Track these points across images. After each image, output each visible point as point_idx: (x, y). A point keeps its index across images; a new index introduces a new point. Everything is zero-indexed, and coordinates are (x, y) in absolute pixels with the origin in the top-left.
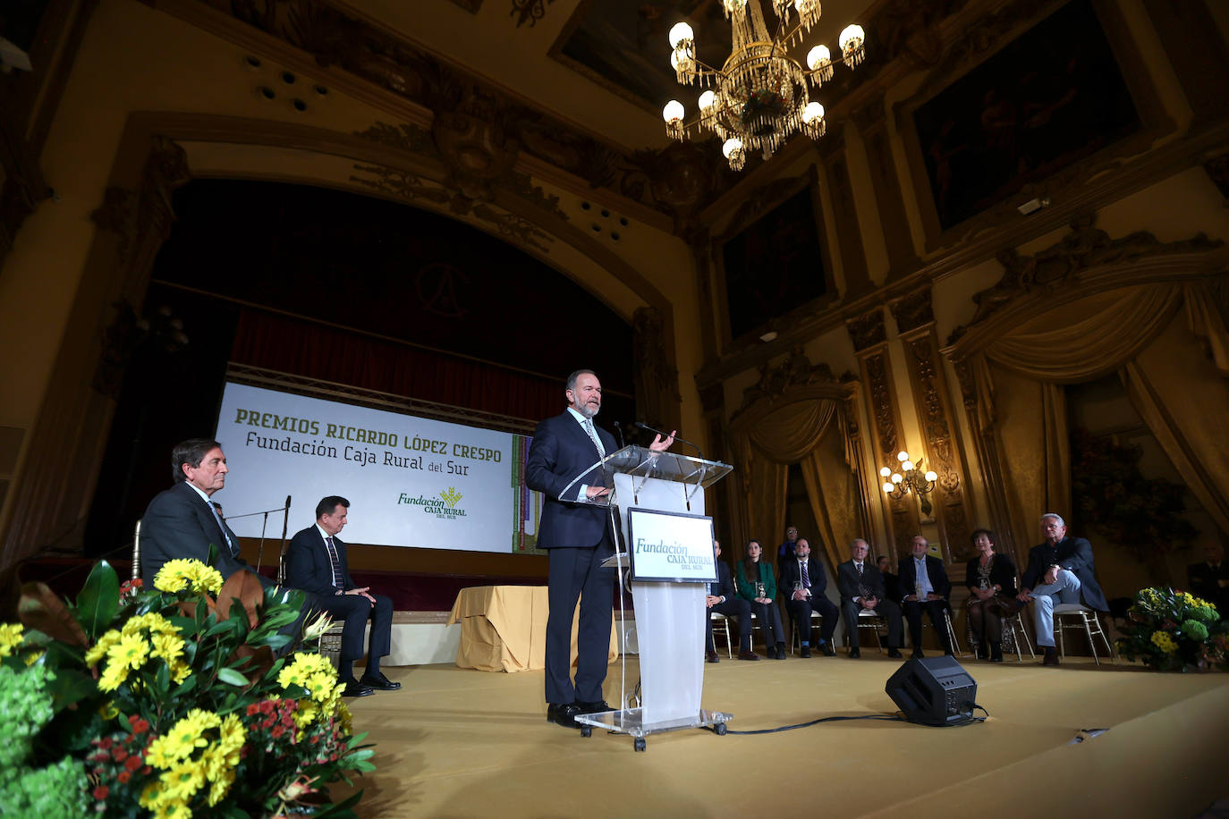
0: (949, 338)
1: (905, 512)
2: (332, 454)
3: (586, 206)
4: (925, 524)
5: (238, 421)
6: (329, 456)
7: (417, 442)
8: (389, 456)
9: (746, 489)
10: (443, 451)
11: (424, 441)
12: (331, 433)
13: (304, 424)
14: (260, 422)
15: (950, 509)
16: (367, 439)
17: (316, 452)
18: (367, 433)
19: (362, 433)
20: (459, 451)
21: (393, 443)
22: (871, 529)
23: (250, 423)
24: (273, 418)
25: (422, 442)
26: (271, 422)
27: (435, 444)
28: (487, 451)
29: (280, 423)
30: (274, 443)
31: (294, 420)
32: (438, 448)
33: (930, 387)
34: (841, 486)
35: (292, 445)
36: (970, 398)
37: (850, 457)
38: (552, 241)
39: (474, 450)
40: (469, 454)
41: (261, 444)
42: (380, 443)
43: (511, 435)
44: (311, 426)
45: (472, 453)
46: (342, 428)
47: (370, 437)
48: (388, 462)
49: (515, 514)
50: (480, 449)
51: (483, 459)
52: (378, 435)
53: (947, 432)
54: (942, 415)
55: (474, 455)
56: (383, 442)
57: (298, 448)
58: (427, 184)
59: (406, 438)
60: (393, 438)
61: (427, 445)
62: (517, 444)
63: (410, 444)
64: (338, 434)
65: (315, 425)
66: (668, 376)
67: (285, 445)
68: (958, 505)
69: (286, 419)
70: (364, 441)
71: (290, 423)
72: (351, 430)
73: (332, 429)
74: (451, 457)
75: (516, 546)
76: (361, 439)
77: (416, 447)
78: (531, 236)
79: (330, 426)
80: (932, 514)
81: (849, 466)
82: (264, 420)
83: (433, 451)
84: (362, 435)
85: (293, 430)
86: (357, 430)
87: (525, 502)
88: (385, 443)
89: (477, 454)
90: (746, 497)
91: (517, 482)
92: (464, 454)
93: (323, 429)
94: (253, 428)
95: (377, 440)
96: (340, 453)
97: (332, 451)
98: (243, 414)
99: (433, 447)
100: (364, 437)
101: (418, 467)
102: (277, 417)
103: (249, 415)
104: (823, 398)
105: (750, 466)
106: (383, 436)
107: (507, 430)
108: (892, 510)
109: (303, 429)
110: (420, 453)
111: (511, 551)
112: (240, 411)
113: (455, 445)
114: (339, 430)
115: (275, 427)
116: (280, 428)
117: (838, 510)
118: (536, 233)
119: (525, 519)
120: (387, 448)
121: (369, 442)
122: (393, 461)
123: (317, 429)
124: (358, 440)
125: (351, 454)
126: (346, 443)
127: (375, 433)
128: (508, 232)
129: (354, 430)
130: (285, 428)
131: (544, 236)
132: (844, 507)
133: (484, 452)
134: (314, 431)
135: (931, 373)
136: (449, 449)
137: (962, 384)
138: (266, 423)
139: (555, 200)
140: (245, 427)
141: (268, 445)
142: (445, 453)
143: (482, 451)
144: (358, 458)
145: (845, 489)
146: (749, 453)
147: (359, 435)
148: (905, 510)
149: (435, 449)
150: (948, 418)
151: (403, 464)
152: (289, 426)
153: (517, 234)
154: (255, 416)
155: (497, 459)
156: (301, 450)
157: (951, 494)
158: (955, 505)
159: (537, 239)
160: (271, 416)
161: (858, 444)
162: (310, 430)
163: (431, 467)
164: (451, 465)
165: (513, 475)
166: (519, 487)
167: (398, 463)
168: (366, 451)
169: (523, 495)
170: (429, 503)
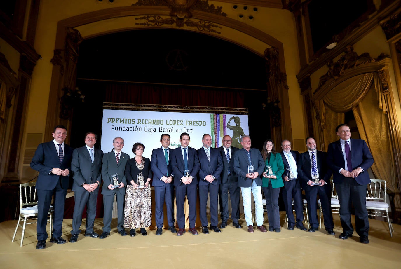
2: (140, 130)
3: (235, 7)
5: (108, 122)
7: (171, 122)
8: (161, 128)
9: (322, 127)
10: (182, 124)
11: (174, 121)
12: (139, 123)
13: (130, 120)
14: (115, 122)
16: (152, 123)
17: (134, 130)
18: (152, 121)
19: (150, 121)
20: (188, 123)
21: (162, 123)
22: (397, 146)
23: (112, 123)
24: (119, 120)
25: (173, 122)
26: (119, 121)
27: (178, 122)
28: (200, 122)
29: (122, 121)
30: (120, 128)
31: (126, 119)
32: (180, 123)
34: (376, 121)
35: (126, 128)
37: (382, 104)
38: (221, 28)
39: (194, 122)
40: (192, 124)
41: (116, 129)
42: (157, 124)
43: (210, 114)
44: (132, 121)
45: (194, 123)
46: (143, 120)
47: (153, 122)
48: (160, 131)
50: (197, 122)
51: (198, 125)
52: (156, 121)
55: (194, 124)
56: (158, 123)
57: (129, 129)
58: (164, 17)
59: (167, 121)
60: (162, 121)
61: (175, 123)
62: (213, 117)
63: (168, 123)
64: (141, 122)
65: (133, 120)
66: (282, 78)
67: (124, 128)
69: (123, 120)
70: (151, 124)
71: (125, 120)
72: (146, 121)
73: (139, 121)
74: (185, 126)
76: (150, 123)
77: (171, 124)
78: (212, 28)
79: (138, 120)
81: (382, 110)
82: (116, 121)
83: (177, 125)
84: (150, 122)
85: (126, 123)
86: (148, 121)
87: (217, 141)
88: (159, 124)
89: (196, 124)
90: (323, 131)
91: (213, 133)
92: (190, 124)
93: (136, 122)
94: (113, 124)
95: (156, 123)
96: (143, 130)
97: (140, 129)
98: (109, 119)
99: (178, 123)
100: (151, 122)
101: (172, 131)
102: (120, 119)
103: (111, 119)
104: (365, 73)
105: (325, 115)
106: (158, 121)
107: (208, 112)
109: (130, 122)
110: (173, 126)
112: (108, 119)
113: (186, 121)
114: (142, 121)
115: (120, 123)
116: (122, 123)
117: (374, 135)
118: (213, 26)
120: (160, 125)
121: (153, 124)
122: (162, 130)
123: (134, 122)
124: (149, 124)
125: (147, 129)
126: (145, 125)
127: (155, 120)
128: (202, 29)
129: (147, 120)
130: (123, 123)
131: (217, 26)
132: (378, 133)
133: (199, 123)
134: (133, 122)
136: (184, 123)
138: (117, 122)
139: (220, 8)
140: (111, 124)
141: (118, 129)
142: (183, 125)
143: (198, 122)
144: (149, 130)
145: (379, 123)
146: (323, 109)
147: (149, 122)
149: (178, 124)
152: (125, 122)
153: (206, 29)
154: (113, 120)
155: (204, 125)
156: (129, 130)
159: (214, 29)
160: (118, 119)
161: (388, 96)
162: (132, 122)
163: (177, 131)
164: (185, 129)
165: (211, 130)
166: (215, 135)
167: (164, 131)
168: (152, 128)
169: (216, 138)
170: (178, 145)
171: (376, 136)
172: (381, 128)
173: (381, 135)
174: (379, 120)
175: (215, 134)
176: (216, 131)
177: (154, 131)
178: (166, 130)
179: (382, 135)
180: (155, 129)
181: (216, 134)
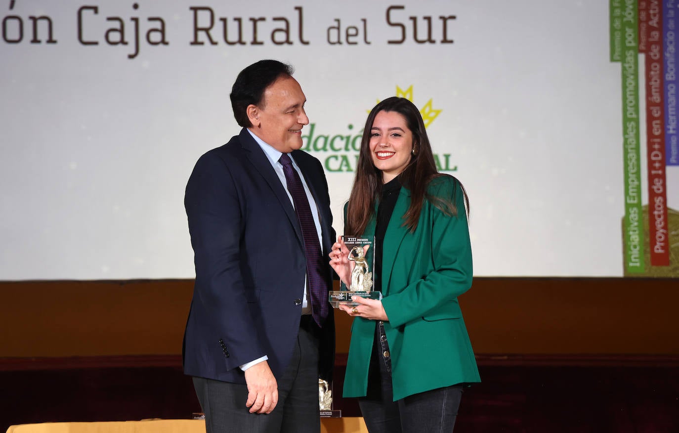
2: (43, 35)
6: (35, 40)
8: (204, 19)
48: (202, 36)
49: (629, 150)
75: (635, 253)
91: (631, 41)
96: (65, 29)
97: (43, 25)
101: (294, 36)
111: (616, 270)
119: (664, 163)
122: (217, 33)
125: (94, 27)
144: (115, 37)
151: (248, 37)
163: (334, 33)
164: (395, 16)
165: (612, 18)
166: (642, 58)
167: (233, 36)
168: (135, 13)
169: (655, 84)
170: (339, 144)
175: (647, 51)
176: (654, 23)
177: (156, 37)
178: (248, 27)
180: (157, 25)
181: (655, 50)
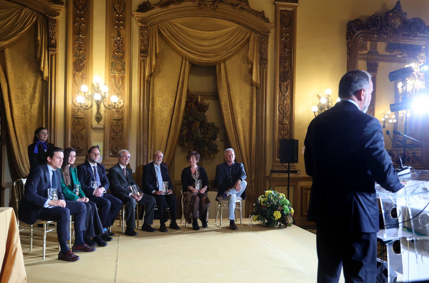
0: (140, 6)
1: (83, 118)
4: (95, 129)
15: (115, 122)
22: (53, 126)
33: (119, 35)
34: (28, 87)
36: (144, 52)
53: (124, 70)
54: (123, 57)
68: (120, 120)
80: (102, 122)
81: (42, 74)
108: (73, 115)
117: (20, 105)
132: (28, 104)
135: (122, 25)
137: (142, 41)
145: (31, 90)
148: (83, 116)
150: (126, 61)
157: (117, 111)
158: (119, 120)
171: (24, 107)
172: (33, 97)
173: (31, 107)
174: (32, 85)
179: (33, 107)
